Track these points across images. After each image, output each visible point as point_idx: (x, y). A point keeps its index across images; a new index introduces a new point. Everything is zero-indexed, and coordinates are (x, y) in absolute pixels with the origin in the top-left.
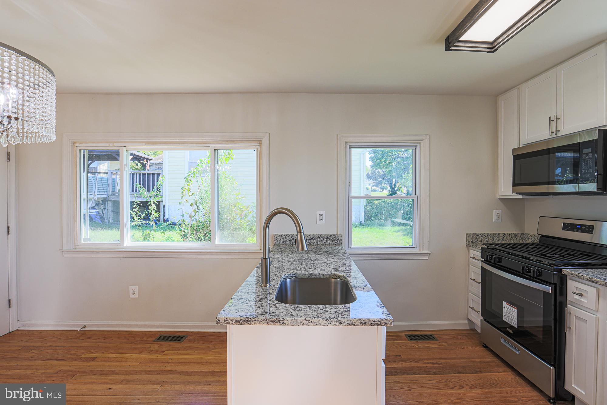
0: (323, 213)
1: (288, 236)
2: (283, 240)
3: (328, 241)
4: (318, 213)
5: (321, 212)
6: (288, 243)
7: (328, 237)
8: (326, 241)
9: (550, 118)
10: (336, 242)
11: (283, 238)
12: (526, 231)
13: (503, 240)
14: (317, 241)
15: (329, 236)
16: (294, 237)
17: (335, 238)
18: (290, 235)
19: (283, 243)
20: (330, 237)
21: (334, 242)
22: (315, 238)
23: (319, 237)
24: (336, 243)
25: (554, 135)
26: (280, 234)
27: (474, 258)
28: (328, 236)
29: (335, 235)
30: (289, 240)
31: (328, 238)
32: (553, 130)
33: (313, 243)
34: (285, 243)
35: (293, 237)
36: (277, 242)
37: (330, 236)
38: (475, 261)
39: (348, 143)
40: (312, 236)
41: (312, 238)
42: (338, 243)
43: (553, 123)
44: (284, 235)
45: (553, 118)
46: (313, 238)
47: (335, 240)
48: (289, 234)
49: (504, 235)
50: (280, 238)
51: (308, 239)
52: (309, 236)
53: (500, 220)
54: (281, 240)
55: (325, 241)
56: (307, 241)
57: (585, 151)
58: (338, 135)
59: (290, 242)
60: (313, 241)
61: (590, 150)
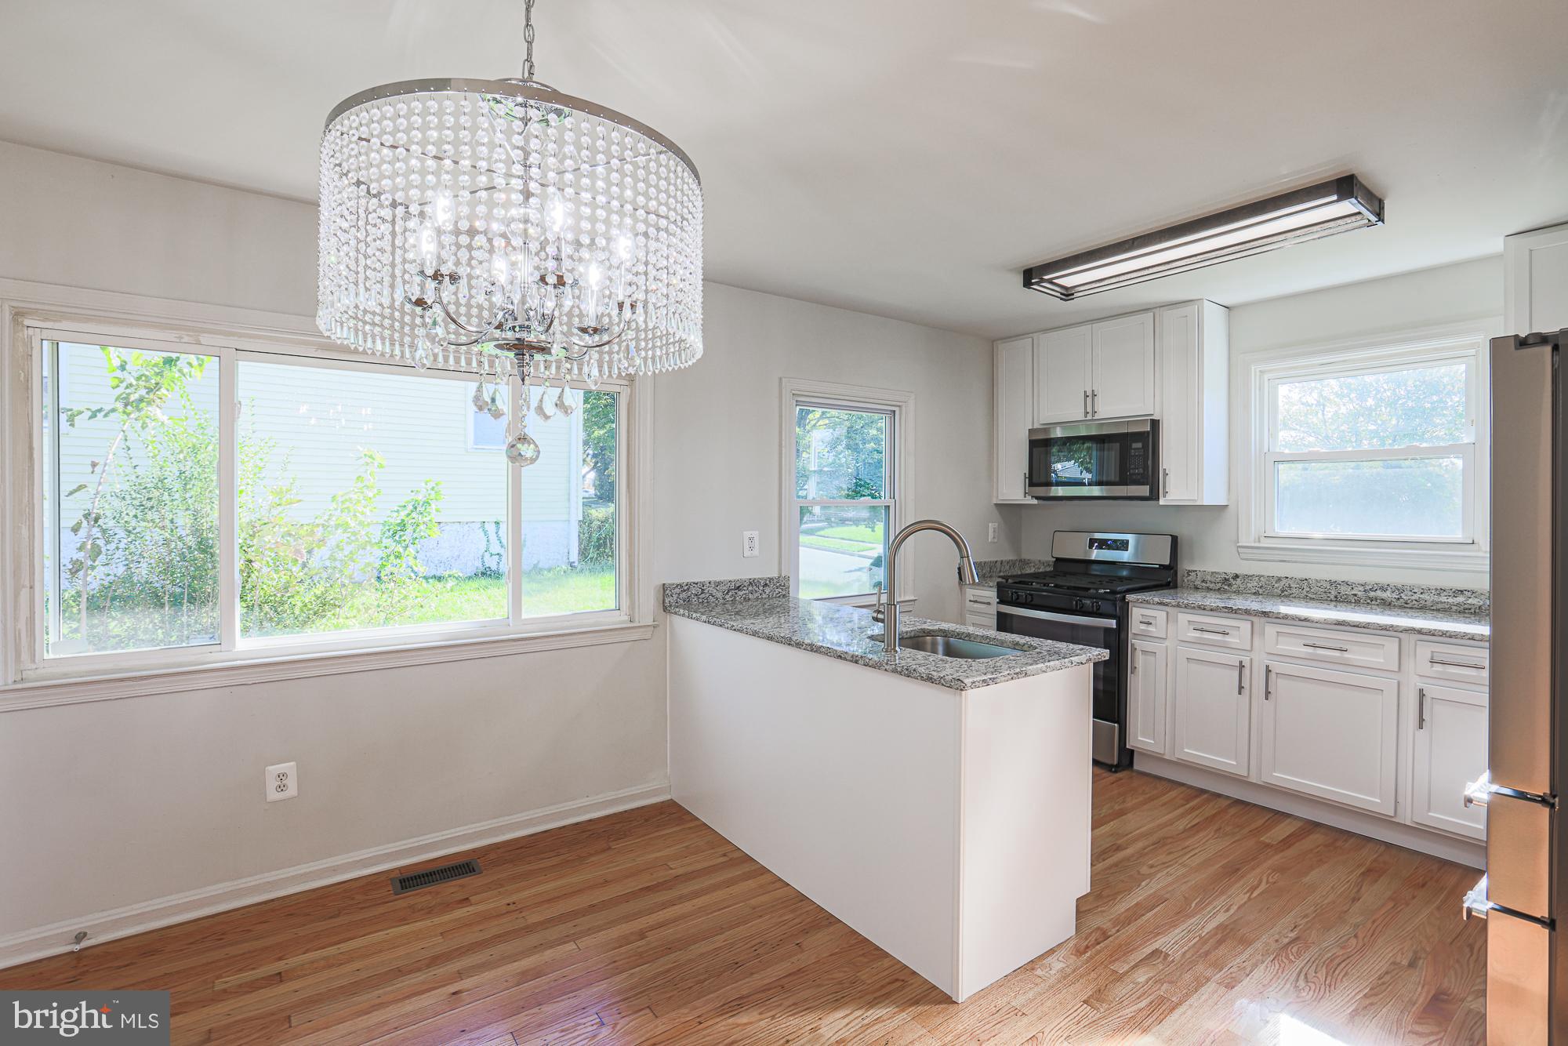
0: (755, 534)
1: (694, 587)
2: (684, 595)
3: (767, 590)
4: (747, 534)
5: (751, 532)
6: (694, 600)
7: (767, 582)
8: (763, 591)
9: (1085, 392)
10: (780, 590)
11: (685, 591)
12: (1025, 556)
13: (1000, 571)
14: (747, 592)
17: (777, 584)
18: (697, 584)
19: (683, 601)
20: (770, 582)
21: (776, 592)
22: (745, 586)
23: (750, 583)
24: (779, 593)
25: (1089, 417)
26: (678, 582)
27: (975, 602)
28: (765, 580)
29: (776, 577)
30: (697, 595)
31: (766, 584)
32: (1089, 409)
33: (739, 597)
34: (688, 600)
35: (704, 587)
36: (672, 601)
37: (771, 579)
38: (976, 605)
40: (738, 583)
42: (784, 593)
43: (1089, 400)
44: (686, 585)
45: (1089, 393)
46: (740, 586)
47: (777, 588)
48: (696, 581)
49: (1002, 562)
50: (677, 590)
51: (732, 590)
52: (734, 583)
53: (996, 541)
54: (681, 596)
55: (761, 592)
56: (730, 593)
57: (1135, 445)
58: (781, 379)
59: (699, 598)
60: (741, 593)
61: (1139, 445)
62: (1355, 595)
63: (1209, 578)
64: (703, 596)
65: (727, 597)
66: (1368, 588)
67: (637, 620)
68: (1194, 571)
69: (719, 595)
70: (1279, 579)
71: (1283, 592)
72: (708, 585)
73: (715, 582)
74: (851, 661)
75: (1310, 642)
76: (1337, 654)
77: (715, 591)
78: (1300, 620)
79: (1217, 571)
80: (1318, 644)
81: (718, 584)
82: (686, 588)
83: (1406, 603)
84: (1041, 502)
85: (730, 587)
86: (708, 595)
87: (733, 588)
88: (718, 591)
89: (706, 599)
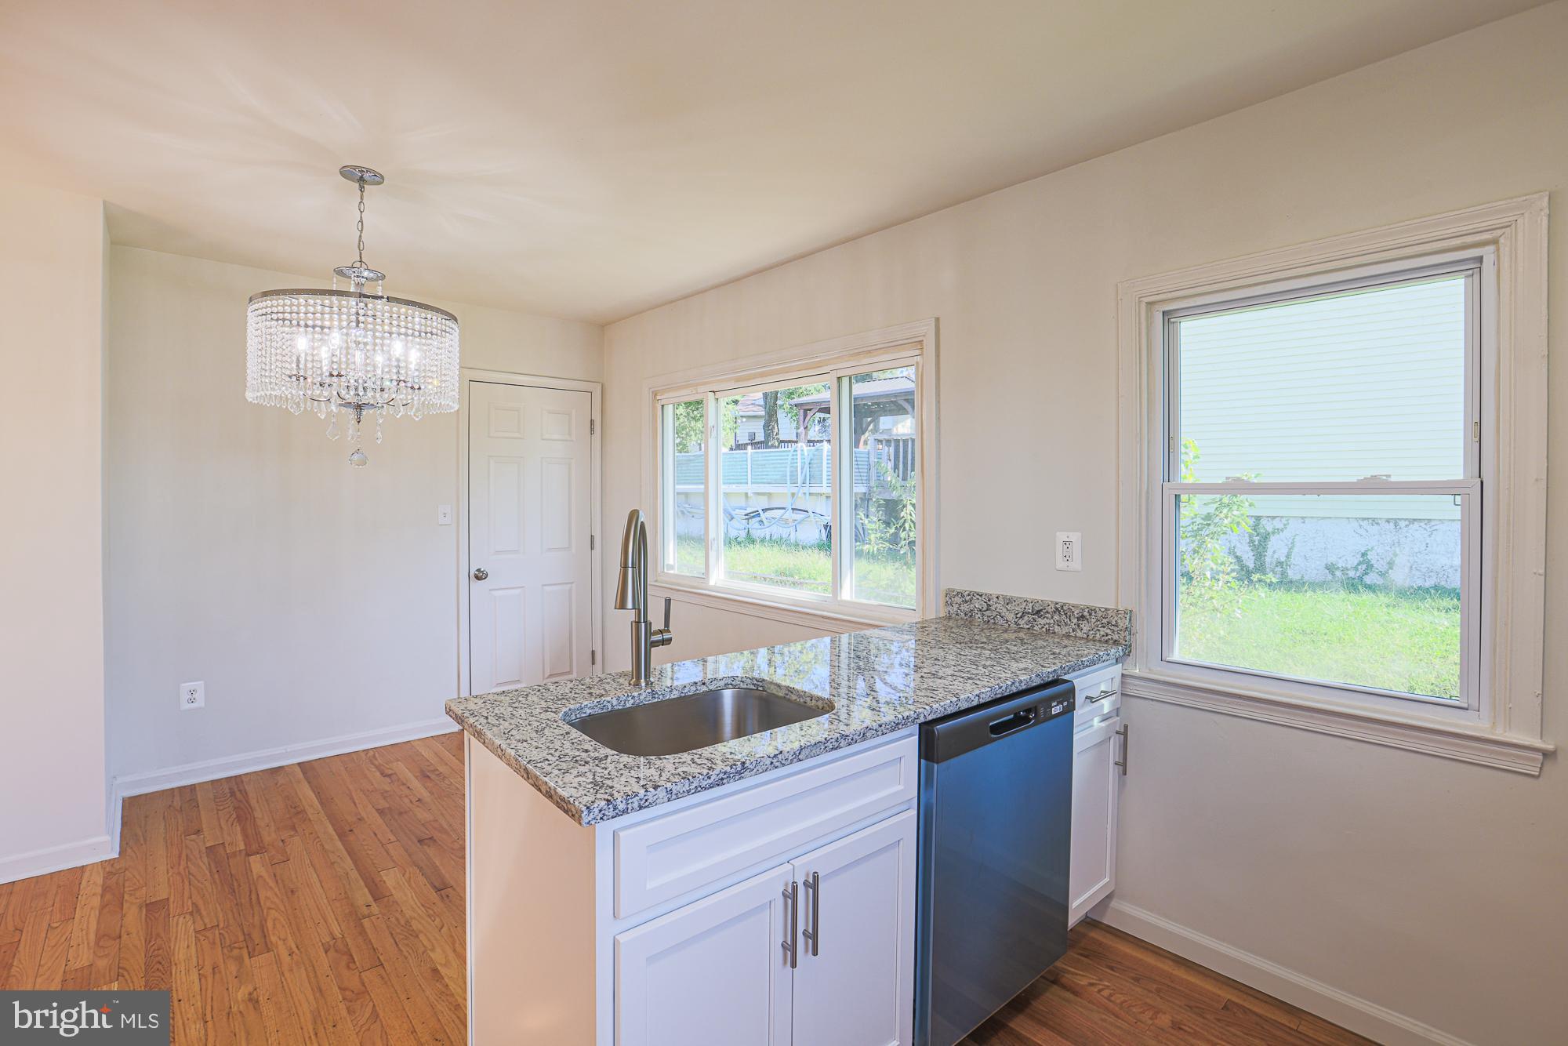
0: (1075, 537)
1: (978, 599)
2: (964, 607)
3: (1085, 627)
4: (1062, 536)
5: (1068, 533)
6: (977, 616)
7: (1085, 613)
8: (1079, 626)
10: (1109, 632)
11: (966, 602)
14: (1052, 621)
15: (1087, 610)
16: (991, 602)
17: (1105, 621)
18: (981, 596)
19: (966, 615)
20: (1090, 615)
21: (1102, 633)
22: (1047, 612)
23: (1057, 609)
24: (1107, 635)
26: (960, 589)
29: (1106, 609)
30: (980, 610)
31: (1083, 616)
33: (1040, 626)
34: (970, 614)
35: (989, 601)
36: (951, 611)
37: (1092, 611)
39: (1157, 307)
40: (1037, 605)
41: (1038, 612)
42: (1116, 637)
44: (969, 595)
46: (1041, 610)
47: (1104, 627)
48: (981, 591)
50: (958, 599)
51: (1029, 613)
52: (1031, 605)
54: (962, 608)
55: (1074, 626)
56: (1026, 618)
59: (983, 615)
60: (1042, 621)
65: (1021, 622)
69: (1011, 617)
72: (995, 600)
73: (1005, 598)
77: (1005, 610)
81: (1009, 601)
82: (968, 598)
85: (1025, 608)
86: (995, 614)
87: (1030, 611)
88: (1008, 610)
89: (993, 618)
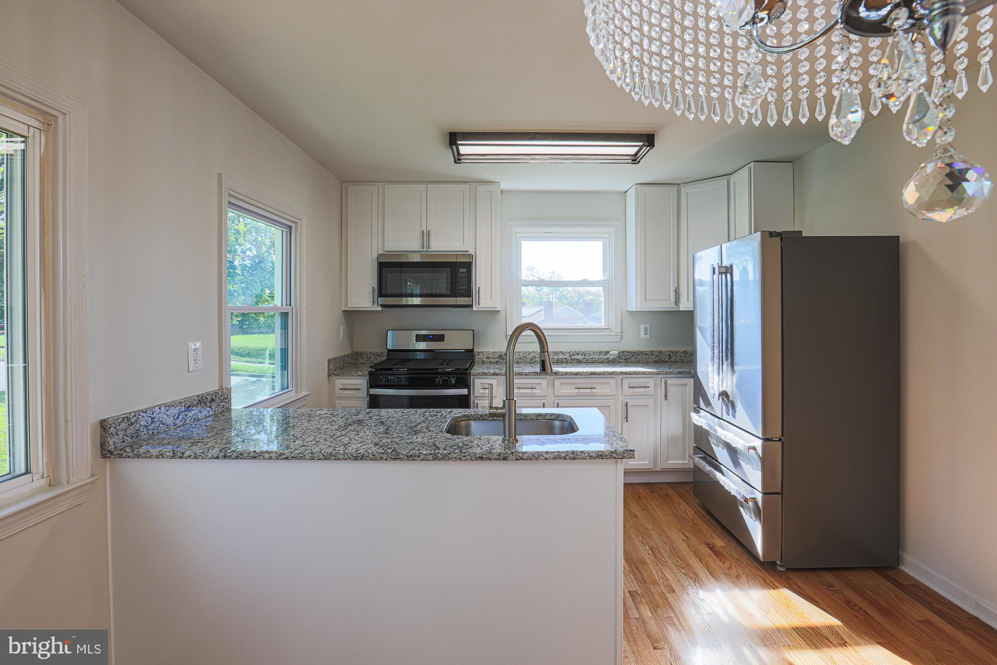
0: (199, 345)
1: (143, 416)
2: (131, 430)
3: (214, 405)
4: (190, 345)
5: (194, 343)
7: (213, 397)
9: (422, 231)
11: (132, 424)
14: (197, 411)
16: (155, 415)
17: (222, 397)
18: (145, 412)
19: (131, 437)
20: (215, 396)
21: (222, 406)
22: (194, 405)
23: (199, 400)
24: (224, 406)
25: (425, 249)
28: (212, 395)
30: (146, 426)
32: (425, 244)
33: (190, 419)
35: (153, 414)
36: (117, 441)
39: (228, 198)
40: (188, 402)
41: (189, 407)
42: (227, 405)
43: (425, 237)
45: (425, 232)
46: (190, 405)
47: (222, 402)
48: (144, 408)
50: (121, 425)
53: (343, 339)
54: (128, 432)
56: (181, 417)
57: (461, 270)
58: (220, 175)
59: (148, 429)
60: (190, 414)
61: (464, 270)
62: (566, 358)
63: (491, 355)
64: (153, 426)
66: (571, 354)
67: (64, 480)
68: (482, 352)
69: (170, 421)
70: (530, 353)
71: (531, 360)
72: (158, 410)
73: (165, 406)
74: (499, 459)
75: (577, 387)
76: (589, 391)
77: (165, 417)
78: (573, 375)
79: (495, 351)
80: (580, 387)
81: (168, 407)
82: (133, 420)
83: (587, 360)
84: (385, 309)
85: (180, 409)
86: (158, 423)
87: (183, 409)
88: (168, 416)
89: (157, 429)
